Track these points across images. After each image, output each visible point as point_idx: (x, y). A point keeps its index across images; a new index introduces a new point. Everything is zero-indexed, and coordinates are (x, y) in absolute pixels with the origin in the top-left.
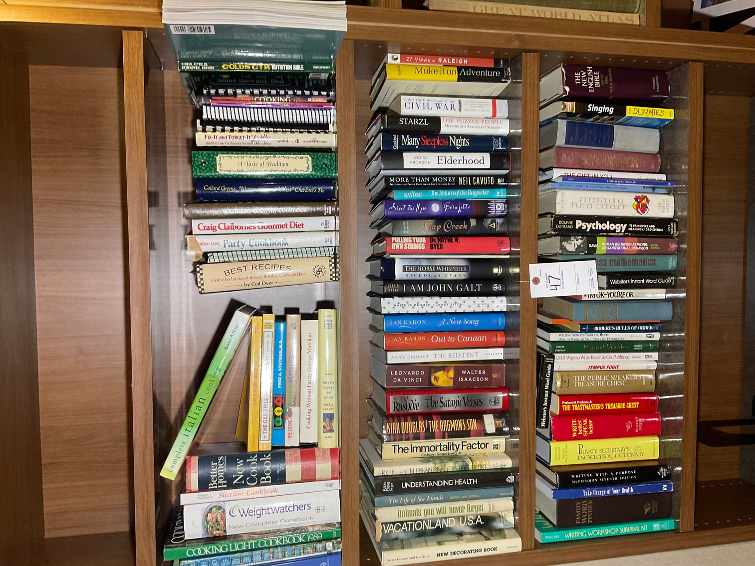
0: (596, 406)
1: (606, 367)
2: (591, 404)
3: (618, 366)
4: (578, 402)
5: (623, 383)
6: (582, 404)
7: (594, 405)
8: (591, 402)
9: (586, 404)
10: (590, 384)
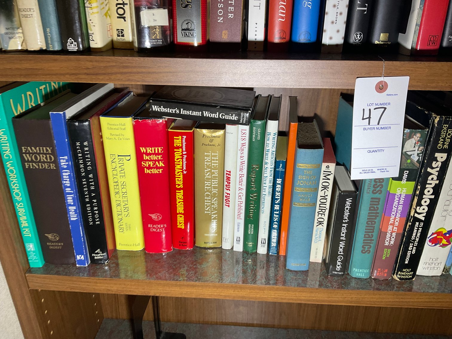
0: (180, 179)
1: (228, 192)
2: (182, 172)
3: (229, 206)
4: (185, 156)
5: (208, 211)
6: (182, 161)
7: (182, 176)
8: (185, 172)
9: (183, 167)
10: (207, 172)
